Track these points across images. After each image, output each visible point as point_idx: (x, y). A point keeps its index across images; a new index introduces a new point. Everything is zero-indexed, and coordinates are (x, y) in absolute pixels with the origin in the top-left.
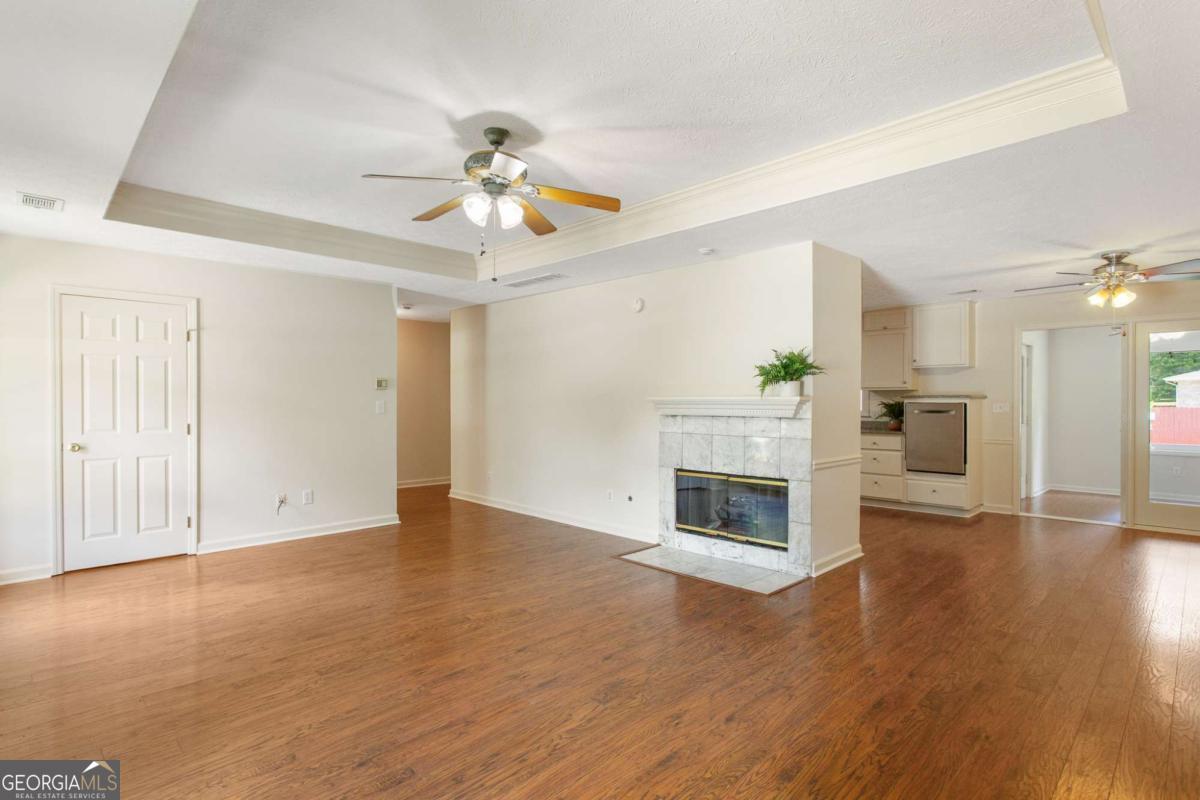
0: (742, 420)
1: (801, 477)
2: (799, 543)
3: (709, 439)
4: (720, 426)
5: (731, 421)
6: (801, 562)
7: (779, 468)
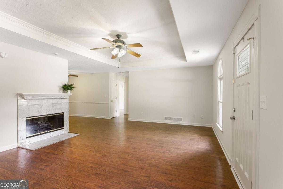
0: (52, 99)
1: (67, 111)
2: (66, 126)
3: (41, 105)
4: (44, 102)
5: (48, 100)
6: (67, 130)
7: (62, 110)
